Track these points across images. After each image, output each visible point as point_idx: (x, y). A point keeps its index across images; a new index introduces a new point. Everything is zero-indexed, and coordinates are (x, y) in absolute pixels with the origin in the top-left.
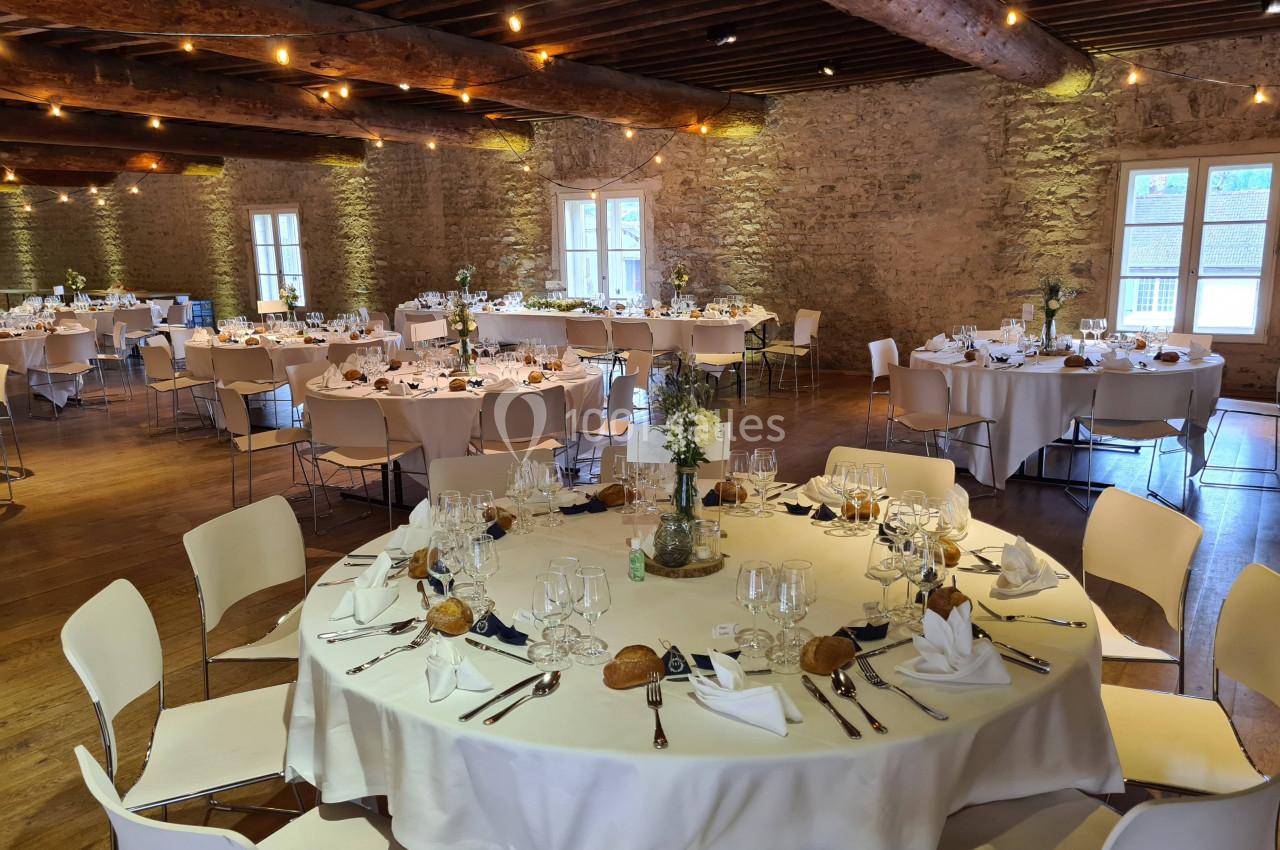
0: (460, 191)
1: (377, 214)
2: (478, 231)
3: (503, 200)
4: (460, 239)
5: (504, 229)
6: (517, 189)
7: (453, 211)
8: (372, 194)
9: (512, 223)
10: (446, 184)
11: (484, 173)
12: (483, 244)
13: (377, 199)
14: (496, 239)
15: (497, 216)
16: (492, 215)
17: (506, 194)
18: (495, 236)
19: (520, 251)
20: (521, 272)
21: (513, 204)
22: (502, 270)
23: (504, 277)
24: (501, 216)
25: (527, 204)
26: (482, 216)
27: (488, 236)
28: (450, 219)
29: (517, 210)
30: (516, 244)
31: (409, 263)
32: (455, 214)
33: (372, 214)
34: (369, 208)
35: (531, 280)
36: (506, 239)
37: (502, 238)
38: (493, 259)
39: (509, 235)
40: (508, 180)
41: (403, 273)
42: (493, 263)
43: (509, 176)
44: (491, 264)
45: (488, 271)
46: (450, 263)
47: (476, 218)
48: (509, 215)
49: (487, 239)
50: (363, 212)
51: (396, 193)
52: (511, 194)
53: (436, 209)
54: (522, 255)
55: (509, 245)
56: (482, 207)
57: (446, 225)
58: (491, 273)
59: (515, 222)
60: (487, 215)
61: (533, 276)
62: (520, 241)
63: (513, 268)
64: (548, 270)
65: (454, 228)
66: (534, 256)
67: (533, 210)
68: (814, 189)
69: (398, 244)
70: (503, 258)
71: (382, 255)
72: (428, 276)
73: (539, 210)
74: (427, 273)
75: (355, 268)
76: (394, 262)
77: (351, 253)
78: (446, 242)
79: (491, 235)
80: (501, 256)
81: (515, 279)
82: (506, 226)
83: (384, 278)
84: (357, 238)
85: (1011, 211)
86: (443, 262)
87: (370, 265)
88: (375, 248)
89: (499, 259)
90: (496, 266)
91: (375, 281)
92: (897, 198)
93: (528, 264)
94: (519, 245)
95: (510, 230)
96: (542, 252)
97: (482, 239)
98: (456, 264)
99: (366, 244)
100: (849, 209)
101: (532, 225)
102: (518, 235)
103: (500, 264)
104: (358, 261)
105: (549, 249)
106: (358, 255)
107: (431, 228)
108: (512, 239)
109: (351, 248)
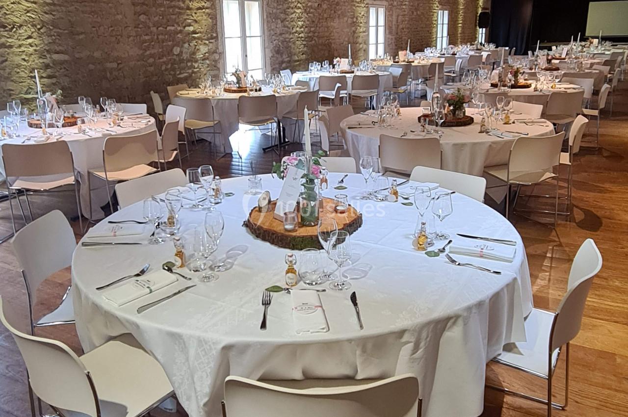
2: (165, 21)
4: (149, 28)
5: (185, 19)
9: (192, 15)
12: (169, 33)
14: (179, 28)
15: (180, 8)
16: (175, 7)
18: (179, 26)
19: (198, 38)
20: (199, 56)
22: (185, 56)
23: (189, 61)
24: (182, 9)
26: (168, 8)
27: (173, 26)
28: (138, 8)
30: (194, 32)
31: (97, 54)
35: (208, 62)
36: (187, 28)
37: (185, 27)
38: (178, 46)
39: (190, 25)
41: (91, 67)
42: (179, 49)
44: (176, 50)
45: (175, 57)
46: (141, 52)
47: (162, 9)
48: (189, 8)
49: (172, 28)
54: (200, 42)
55: (189, 34)
57: (135, 14)
58: (177, 59)
59: (193, 14)
60: (171, 7)
61: (207, 59)
62: (197, 31)
63: (194, 53)
64: (216, 53)
65: (142, 18)
66: (207, 42)
67: (206, 5)
68: (316, 5)
69: (82, 33)
70: (186, 45)
71: (61, 48)
72: (121, 66)
73: (209, 6)
74: (118, 64)
75: (18, 66)
76: (77, 56)
77: (11, 47)
78: (136, 32)
79: (175, 25)
80: (185, 43)
81: (196, 61)
82: (188, 17)
83: (66, 76)
84: (21, 26)
85: (355, 20)
86: (135, 52)
87: (41, 61)
88: (47, 40)
89: (182, 46)
90: (181, 52)
91: (54, 80)
92: (335, 12)
93: (203, 49)
94: (198, 33)
95: (189, 21)
96: (212, 39)
97: (169, 28)
98: (148, 53)
99: (35, 35)
100: (325, 16)
101: (205, 17)
102: (196, 26)
103: (184, 50)
104: (24, 57)
105: (216, 38)
106: (23, 49)
107: (119, 17)
108: (191, 29)
109: (10, 40)
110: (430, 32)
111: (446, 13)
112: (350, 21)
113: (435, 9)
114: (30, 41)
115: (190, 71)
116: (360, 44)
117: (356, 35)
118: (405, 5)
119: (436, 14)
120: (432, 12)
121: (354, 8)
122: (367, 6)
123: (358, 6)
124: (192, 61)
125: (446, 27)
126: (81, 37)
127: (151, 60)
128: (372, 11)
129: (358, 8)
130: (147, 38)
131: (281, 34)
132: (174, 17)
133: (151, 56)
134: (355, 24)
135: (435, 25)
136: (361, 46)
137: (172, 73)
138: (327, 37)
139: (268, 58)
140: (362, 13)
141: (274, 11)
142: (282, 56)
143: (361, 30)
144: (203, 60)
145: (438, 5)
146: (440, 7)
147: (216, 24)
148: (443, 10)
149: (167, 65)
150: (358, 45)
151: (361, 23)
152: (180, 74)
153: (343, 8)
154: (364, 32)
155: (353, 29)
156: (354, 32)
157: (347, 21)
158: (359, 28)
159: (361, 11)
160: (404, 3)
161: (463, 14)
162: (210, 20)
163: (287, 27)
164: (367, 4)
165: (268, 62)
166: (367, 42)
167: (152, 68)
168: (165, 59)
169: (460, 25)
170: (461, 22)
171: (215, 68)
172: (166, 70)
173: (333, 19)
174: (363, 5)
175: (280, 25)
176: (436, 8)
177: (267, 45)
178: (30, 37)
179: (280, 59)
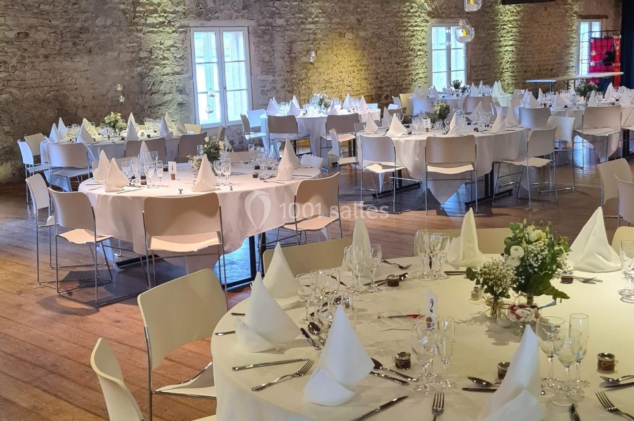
68: (11, 35)
85: (143, 54)
92: (75, 44)
100: (42, 51)
110: (404, 64)
112: (126, 57)
113: (416, 26)
121: (141, 35)
122: (181, 30)
129: (152, 35)
134: (144, 62)
135: (419, 53)
136: (168, 97)
138: (51, 87)
140: (169, 43)
143: (168, 70)
145: (428, 18)
146: (434, 21)
148: (448, 25)
151: (164, 58)
155: (140, 70)
156: (142, 76)
157: (117, 58)
158: (158, 67)
159: (166, 39)
160: (310, 20)
161: (514, 30)
164: (180, 27)
169: (507, 48)
170: (511, 43)
173: (70, 56)
174: (167, 29)
176: (423, 24)
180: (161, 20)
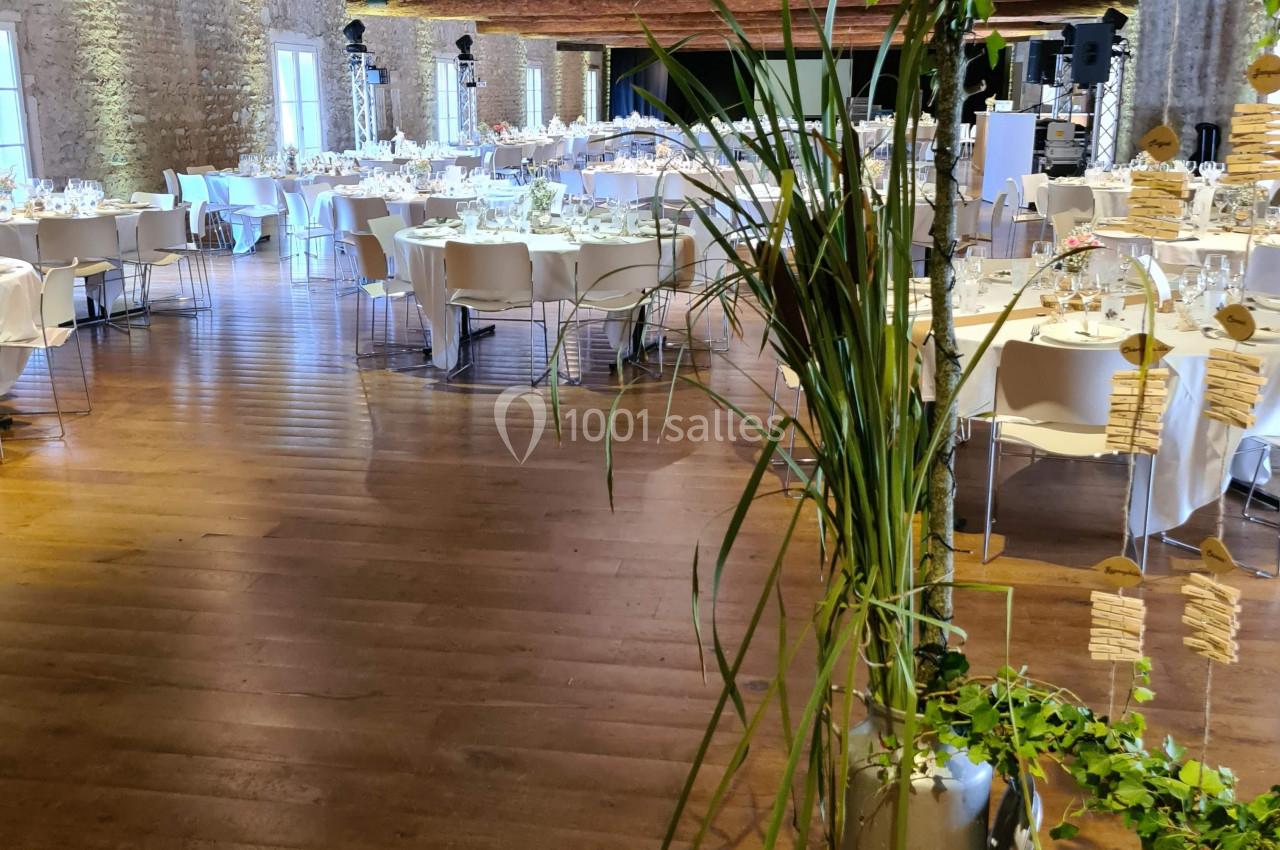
0: (208, 27)
1: (129, 47)
2: (224, 78)
3: (241, 44)
5: (243, 76)
6: (249, 32)
7: (203, 51)
8: (122, 15)
9: (249, 71)
10: (196, 16)
11: (226, 9)
12: (229, 94)
13: (129, 24)
14: (238, 88)
15: (238, 61)
16: (234, 59)
17: (242, 38)
18: (237, 84)
19: (256, 102)
20: (257, 125)
21: (248, 49)
22: (244, 124)
23: (247, 131)
24: (240, 62)
25: (258, 50)
26: (227, 60)
27: (232, 83)
28: (201, 61)
29: (252, 57)
30: (252, 93)
31: (168, 118)
32: (207, 56)
33: (124, 46)
34: (121, 36)
35: (265, 133)
36: (245, 88)
37: (242, 86)
38: (237, 111)
39: (247, 84)
40: (242, 21)
41: (163, 132)
43: (242, 17)
44: (236, 117)
45: (234, 125)
46: (205, 116)
47: (222, 62)
48: (246, 62)
49: (231, 87)
50: (113, 41)
51: (149, 18)
52: (246, 38)
53: (189, 46)
54: (257, 106)
55: (247, 95)
56: (226, 50)
57: (198, 67)
58: (237, 128)
59: (251, 70)
60: (230, 59)
61: (265, 129)
62: (255, 91)
63: (251, 122)
64: (273, 122)
65: (205, 73)
66: (264, 107)
67: (262, 57)
69: (155, 91)
70: (244, 110)
71: (139, 107)
72: (187, 134)
73: (265, 58)
74: (186, 131)
75: (108, 127)
76: (152, 117)
77: (101, 104)
78: (200, 90)
79: (234, 83)
80: (243, 107)
81: (255, 133)
82: (244, 73)
83: (144, 141)
84: (108, 80)
85: (420, 81)
86: (199, 116)
87: (125, 122)
88: (130, 97)
89: (240, 112)
90: (240, 119)
91: (134, 146)
93: (261, 116)
94: (254, 95)
95: (246, 78)
96: (269, 103)
97: (229, 87)
98: (210, 118)
99: (119, 91)
101: (261, 74)
102: (253, 84)
103: (243, 116)
104: (111, 116)
105: (273, 100)
106: (110, 107)
107: (185, 71)
108: (248, 89)
109: (101, 96)
110: (517, 103)
111: (538, 72)
112: (414, 82)
113: (521, 67)
114: (116, 97)
115: (249, 145)
116: (429, 117)
117: (422, 104)
118: (481, 59)
119: (523, 75)
120: (516, 70)
121: (419, 63)
122: (433, 60)
123: (422, 61)
124: (250, 132)
125: (538, 95)
126: (155, 94)
127: (213, 128)
128: (440, 66)
129: (423, 64)
130: (210, 98)
131: (338, 99)
132: (232, 72)
133: (214, 122)
134: (420, 87)
135: (524, 92)
137: (233, 145)
139: (325, 133)
140: (429, 71)
141: (329, 66)
142: (339, 130)
143: (429, 97)
144: (262, 130)
145: (527, 61)
146: (529, 62)
147: (271, 84)
148: (534, 67)
149: (228, 135)
150: (425, 119)
151: (428, 86)
152: (240, 148)
153: (406, 62)
154: (432, 100)
155: (419, 94)
156: (420, 99)
157: (411, 83)
158: (425, 93)
159: (427, 67)
162: (267, 78)
163: (344, 89)
165: (325, 139)
166: (435, 116)
167: (215, 138)
168: (225, 128)
169: (559, 93)
170: (559, 87)
171: (272, 143)
172: (228, 141)
174: (428, 60)
175: (336, 87)
176: (524, 66)
177: (323, 113)
178: (115, 94)
179: (338, 136)
180: (426, 50)
